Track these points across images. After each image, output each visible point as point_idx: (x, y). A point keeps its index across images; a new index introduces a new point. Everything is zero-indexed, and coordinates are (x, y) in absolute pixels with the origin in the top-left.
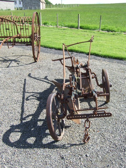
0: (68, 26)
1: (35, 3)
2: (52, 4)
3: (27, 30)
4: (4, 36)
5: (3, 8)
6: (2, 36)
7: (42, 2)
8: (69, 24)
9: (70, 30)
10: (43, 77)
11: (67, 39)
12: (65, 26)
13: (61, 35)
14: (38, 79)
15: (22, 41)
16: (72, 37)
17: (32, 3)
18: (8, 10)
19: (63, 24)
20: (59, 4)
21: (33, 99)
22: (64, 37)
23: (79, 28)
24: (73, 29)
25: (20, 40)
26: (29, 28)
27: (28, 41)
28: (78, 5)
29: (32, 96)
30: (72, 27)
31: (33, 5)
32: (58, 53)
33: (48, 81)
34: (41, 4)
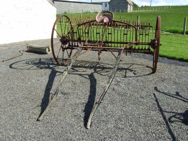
0: (170, 31)
1: (122, 6)
2: (137, 6)
3: (147, 36)
4: (120, 42)
5: (90, 11)
6: (118, 41)
7: (129, 4)
8: (171, 29)
9: (174, 35)
10: (173, 92)
11: (176, 46)
12: (167, 31)
13: (166, 42)
14: (169, 94)
15: (139, 48)
16: (181, 44)
17: (119, 5)
18: (95, 13)
19: (164, 29)
20: (145, 6)
21: (177, 121)
22: (171, 43)
23: (185, 34)
24: (178, 34)
25: (137, 47)
26: (149, 34)
27: (143, 49)
28: (170, 6)
29: (174, 116)
30: (175, 32)
31: (121, 7)
32: (174, 63)
33: (183, 99)
34: (129, 6)
